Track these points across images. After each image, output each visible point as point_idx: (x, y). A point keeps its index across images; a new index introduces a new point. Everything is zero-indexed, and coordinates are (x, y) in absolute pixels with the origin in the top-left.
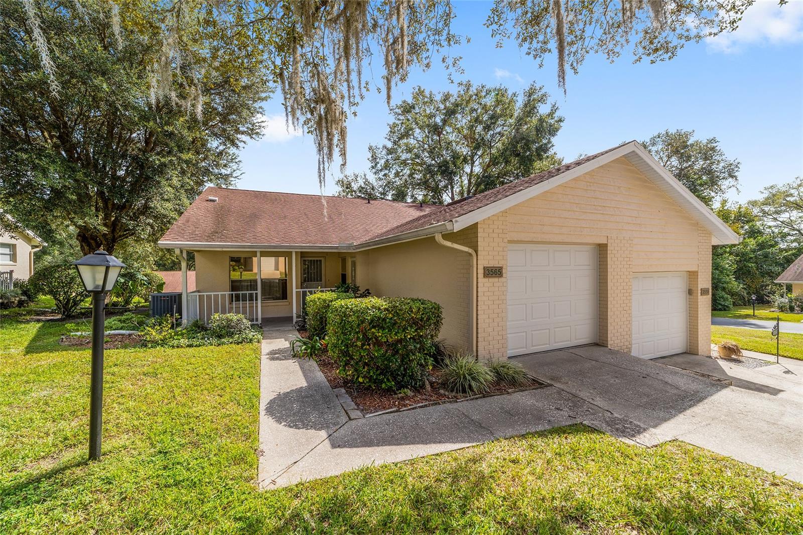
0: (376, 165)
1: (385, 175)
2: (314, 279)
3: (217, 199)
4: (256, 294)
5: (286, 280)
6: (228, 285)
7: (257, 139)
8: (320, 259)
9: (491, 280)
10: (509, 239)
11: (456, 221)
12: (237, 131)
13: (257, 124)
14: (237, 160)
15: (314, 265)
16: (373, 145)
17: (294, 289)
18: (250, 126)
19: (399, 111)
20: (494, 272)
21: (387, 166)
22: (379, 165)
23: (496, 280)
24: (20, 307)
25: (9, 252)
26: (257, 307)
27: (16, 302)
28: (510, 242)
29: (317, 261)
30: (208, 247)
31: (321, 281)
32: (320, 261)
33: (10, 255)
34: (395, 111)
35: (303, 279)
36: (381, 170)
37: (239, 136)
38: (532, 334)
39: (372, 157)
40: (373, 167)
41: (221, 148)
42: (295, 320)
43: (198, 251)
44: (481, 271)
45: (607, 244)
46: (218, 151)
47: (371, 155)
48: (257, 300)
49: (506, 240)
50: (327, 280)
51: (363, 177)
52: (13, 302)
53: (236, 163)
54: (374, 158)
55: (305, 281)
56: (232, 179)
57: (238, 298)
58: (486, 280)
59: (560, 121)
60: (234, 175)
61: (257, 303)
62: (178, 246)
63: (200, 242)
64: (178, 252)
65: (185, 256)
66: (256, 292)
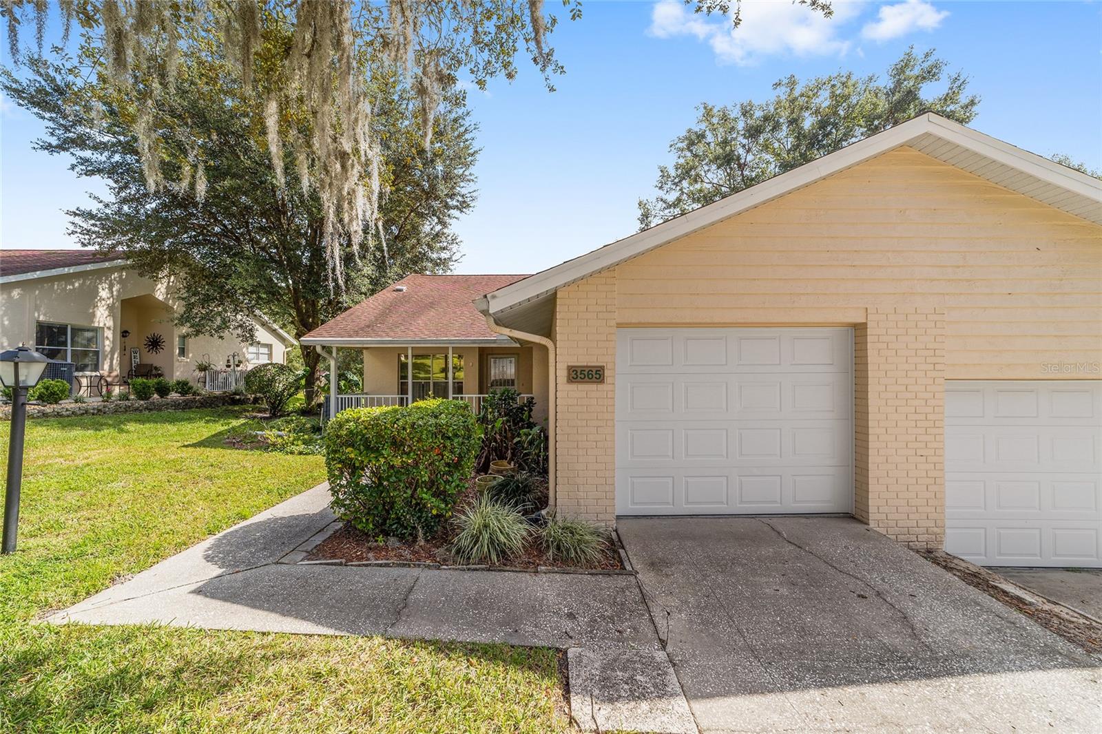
5: (462, 382)
6: (396, 387)
9: (582, 387)
10: (619, 321)
11: (494, 297)
14: (457, 241)
17: (451, 394)
18: (460, 199)
20: (588, 375)
23: (593, 387)
24: (255, 404)
25: (267, 352)
28: (619, 325)
30: (348, 344)
31: (513, 385)
33: (268, 354)
34: (677, 146)
37: (450, 213)
38: (687, 482)
39: (643, 216)
41: (437, 228)
43: (367, 348)
44: (562, 374)
45: (865, 324)
46: (433, 232)
47: (641, 213)
49: (613, 323)
50: (521, 384)
52: (249, 399)
53: (457, 243)
55: (492, 384)
56: (452, 263)
58: (574, 386)
59: (972, 103)
60: (454, 259)
62: (318, 342)
63: (342, 337)
64: (319, 349)
65: (334, 354)
66: (407, 396)
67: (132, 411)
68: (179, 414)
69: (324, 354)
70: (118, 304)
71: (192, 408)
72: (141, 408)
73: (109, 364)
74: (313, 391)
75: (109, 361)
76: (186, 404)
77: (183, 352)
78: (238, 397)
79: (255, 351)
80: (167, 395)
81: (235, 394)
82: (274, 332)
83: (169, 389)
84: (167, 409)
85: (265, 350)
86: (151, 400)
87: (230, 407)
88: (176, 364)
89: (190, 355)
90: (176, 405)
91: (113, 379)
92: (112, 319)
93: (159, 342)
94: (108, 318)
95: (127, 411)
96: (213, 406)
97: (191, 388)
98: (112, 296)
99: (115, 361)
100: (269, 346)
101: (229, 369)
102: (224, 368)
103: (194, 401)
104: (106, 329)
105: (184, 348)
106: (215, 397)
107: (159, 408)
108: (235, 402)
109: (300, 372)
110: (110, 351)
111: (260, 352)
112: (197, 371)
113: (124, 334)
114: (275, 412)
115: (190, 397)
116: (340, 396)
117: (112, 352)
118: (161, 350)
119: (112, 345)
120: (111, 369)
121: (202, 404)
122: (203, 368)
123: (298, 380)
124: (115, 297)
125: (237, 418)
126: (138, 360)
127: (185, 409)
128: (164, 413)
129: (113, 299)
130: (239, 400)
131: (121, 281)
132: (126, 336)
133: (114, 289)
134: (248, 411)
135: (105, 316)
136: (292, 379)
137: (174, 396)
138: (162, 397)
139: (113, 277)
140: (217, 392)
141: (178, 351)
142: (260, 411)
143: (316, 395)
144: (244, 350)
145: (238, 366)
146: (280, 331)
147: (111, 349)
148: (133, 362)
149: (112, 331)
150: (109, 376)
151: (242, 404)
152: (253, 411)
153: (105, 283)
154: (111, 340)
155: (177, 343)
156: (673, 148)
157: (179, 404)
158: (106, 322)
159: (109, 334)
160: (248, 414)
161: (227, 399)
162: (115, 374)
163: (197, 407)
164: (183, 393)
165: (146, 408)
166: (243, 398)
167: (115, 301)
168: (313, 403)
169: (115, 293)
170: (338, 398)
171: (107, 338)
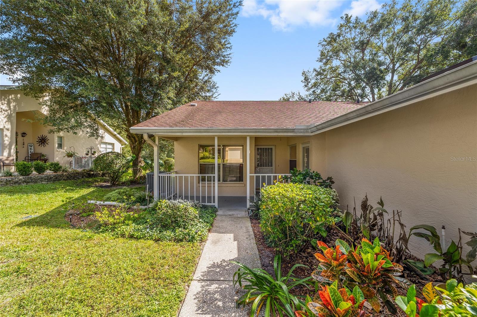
0: (308, 84)
1: (314, 92)
2: (266, 164)
3: (196, 104)
4: (214, 177)
5: (243, 164)
6: (196, 168)
7: (227, 66)
8: (270, 147)
12: (214, 63)
13: (227, 56)
14: (216, 86)
15: (266, 153)
16: (306, 70)
17: (248, 174)
19: (325, 43)
21: (315, 85)
22: (310, 84)
24: (103, 177)
26: (214, 187)
27: (101, 173)
29: (269, 149)
30: (170, 132)
31: (272, 166)
32: (271, 149)
34: (322, 43)
35: (256, 164)
36: (311, 88)
37: (216, 67)
39: (305, 79)
40: (306, 86)
41: (206, 78)
42: (248, 204)
46: (204, 80)
47: (304, 78)
48: (214, 181)
50: (277, 166)
51: (298, 94)
52: (99, 174)
53: (215, 88)
54: (306, 79)
55: (258, 165)
57: (203, 179)
61: (214, 184)
62: (145, 131)
63: (164, 127)
64: (146, 137)
65: (157, 142)
66: (214, 175)
67: (12, 184)
68: (50, 185)
69: (149, 141)
70: (14, 115)
71: (60, 180)
72: (20, 182)
73: (8, 152)
74: (137, 169)
75: (8, 150)
76: (56, 178)
77: (60, 146)
78: (92, 173)
79: (105, 147)
80: (43, 172)
81: (91, 171)
82: (114, 136)
83: (44, 168)
84: (42, 181)
85: (110, 147)
86: (30, 176)
87: (87, 179)
88: (56, 153)
89: (65, 148)
90: (49, 179)
91: (10, 162)
92: (10, 123)
93: (46, 140)
94: (7, 123)
95: (7, 184)
96: (76, 178)
97: (61, 167)
98: (10, 109)
99: (12, 151)
100: (113, 145)
101: (88, 156)
102: (84, 155)
103: (62, 175)
104: (5, 130)
105: (61, 144)
106: (77, 173)
107: (35, 181)
108: (90, 176)
109: (129, 158)
110: (8, 144)
111: (108, 147)
112: (66, 157)
113: (23, 135)
114: (114, 183)
115: (59, 173)
116: (161, 175)
117: (10, 145)
118: (46, 145)
119: (10, 140)
120: (9, 155)
121: (68, 177)
122: (70, 155)
123: (128, 162)
124: (12, 110)
125: (89, 187)
126: (33, 151)
127: (55, 181)
128: (39, 184)
129: (11, 111)
130: (93, 174)
131: (16, 100)
132: (24, 136)
133: (11, 105)
134: (98, 182)
135: (4, 121)
136: (124, 162)
137: (48, 172)
138: (40, 174)
139: (10, 97)
140: (80, 170)
141: (57, 145)
142: (105, 182)
143: (139, 171)
144: (98, 146)
145: (93, 154)
146: (118, 135)
147: (10, 142)
148: (29, 152)
149: (10, 132)
150: (7, 160)
151: (95, 177)
152: (100, 181)
153: (4, 100)
154: (10, 137)
155: (57, 141)
156: (320, 45)
157: (51, 178)
158: (5, 125)
159: (8, 133)
160: (97, 184)
161: (85, 174)
162: (11, 158)
163: (64, 180)
164: (55, 171)
165: (25, 182)
166: (95, 173)
167: (12, 112)
168: (137, 176)
169: (12, 107)
170: (160, 176)
171: (6, 136)
